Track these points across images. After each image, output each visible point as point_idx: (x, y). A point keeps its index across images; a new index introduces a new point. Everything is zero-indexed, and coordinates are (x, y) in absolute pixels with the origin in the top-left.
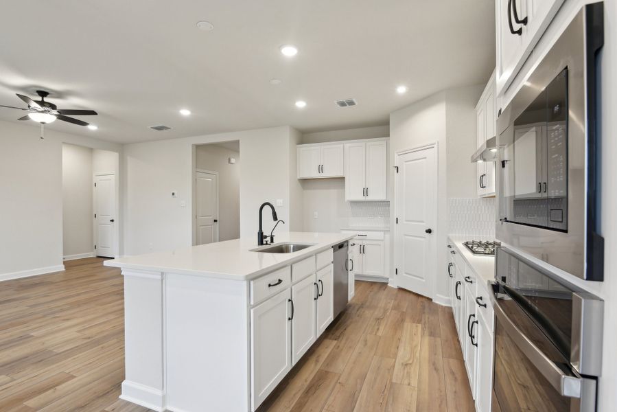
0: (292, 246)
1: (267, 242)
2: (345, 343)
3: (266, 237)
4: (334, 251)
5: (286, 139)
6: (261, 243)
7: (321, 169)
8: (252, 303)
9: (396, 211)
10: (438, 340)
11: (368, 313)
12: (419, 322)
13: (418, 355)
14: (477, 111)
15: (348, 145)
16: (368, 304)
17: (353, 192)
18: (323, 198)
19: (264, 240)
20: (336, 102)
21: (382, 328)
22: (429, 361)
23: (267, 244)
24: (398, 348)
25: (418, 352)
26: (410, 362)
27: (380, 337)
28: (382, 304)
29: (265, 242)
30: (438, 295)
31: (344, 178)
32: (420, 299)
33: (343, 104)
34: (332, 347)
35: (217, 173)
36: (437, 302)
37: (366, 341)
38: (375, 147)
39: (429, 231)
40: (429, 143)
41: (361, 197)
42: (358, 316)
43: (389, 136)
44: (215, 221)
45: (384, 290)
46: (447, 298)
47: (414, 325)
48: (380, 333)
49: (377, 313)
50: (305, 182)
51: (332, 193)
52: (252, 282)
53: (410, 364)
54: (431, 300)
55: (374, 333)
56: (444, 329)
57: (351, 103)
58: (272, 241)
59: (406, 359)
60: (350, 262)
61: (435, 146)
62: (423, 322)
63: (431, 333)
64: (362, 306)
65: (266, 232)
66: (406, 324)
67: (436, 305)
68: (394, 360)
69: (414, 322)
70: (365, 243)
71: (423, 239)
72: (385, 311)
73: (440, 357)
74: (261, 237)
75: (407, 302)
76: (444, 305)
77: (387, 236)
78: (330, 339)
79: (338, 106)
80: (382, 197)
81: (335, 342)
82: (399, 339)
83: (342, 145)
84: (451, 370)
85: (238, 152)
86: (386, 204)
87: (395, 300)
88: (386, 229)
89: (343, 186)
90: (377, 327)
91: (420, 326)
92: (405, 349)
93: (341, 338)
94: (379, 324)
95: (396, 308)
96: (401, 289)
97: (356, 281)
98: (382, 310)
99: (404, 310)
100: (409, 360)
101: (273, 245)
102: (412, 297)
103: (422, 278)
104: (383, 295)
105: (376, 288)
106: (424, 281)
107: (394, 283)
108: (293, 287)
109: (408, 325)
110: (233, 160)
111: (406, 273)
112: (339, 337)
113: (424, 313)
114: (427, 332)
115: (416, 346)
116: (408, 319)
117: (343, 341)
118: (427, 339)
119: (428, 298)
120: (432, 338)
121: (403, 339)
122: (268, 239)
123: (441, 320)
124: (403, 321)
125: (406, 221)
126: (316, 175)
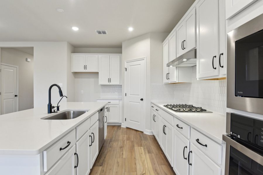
0: (72, 112)
1: (54, 110)
2: (107, 167)
3: (54, 107)
4: (99, 113)
5: (65, 50)
6: (50, 111)
7: (85, 67)
8: (45, 170)
9: (125, 90)
10: (153, 154)
11: (115, 144)
12: (141, 146)
13: (146, 166)
14: (163, 45)
15: (100, 56)
16: (113, 139)
17: (103, 80)
18: (86, 83)
19: (53, 109)
20: (96, 31)
21: (124, 153)
22: (153, 169)
23: (54, 112)
24: (136, 164)
25: (146, 165)
26: (144, 172)
27: (125, 159)
28: (121, 138)
29: (53, 111)
30: (146, 130)
31: (98, 73)
32: (138, 133)
33: (100, 33)
34: (99, 172)
35: (17, 67)
36: (146, 133)
37: (118, 163)
38: (114, 58)
39: (142, 100)
40: (142, 57)
41: (107, 83)
42: (110, 147)
43: (122, 53)
44: (16, 96)
45: (120, 129)
46: (151, 131)
47: (139, 147)
48: (124, 156)
49: (120, 144)
50: (76, 74)
51: (92, 80)
52: (45, 153)
53: (145, 173)
54: (143, 132)
55: (121, 157)
56: (153, 148)
57: (104, 33)
58: (58, 109)
59: (142, 171)
60: (105, 118)
61: (145, 59)
62: (143, 146)
63: (149, 151)
64: (111, 141)
65: (54, 104)
66: (135, 148)
67: (146, 135)
68: (136, 173)
69: (139, 146)
70: (109, 106)
71: (139, 103)
72: (124, 142)
73: (157, 165)
74: (50, 108)
75: (132, 135)
76: (149, 134)
77: (121, 102)
78: (97, 166)
79: (97, 34)
80: (118, 83)
81: (100, 168)
82: (135, 158)
83: (97, 56)
84: (165, 172)
85: (33, 55)
86: (120, 86)
87: (127, 134)
88: (120, 99)
89: (98, 77)
90: (121, 153)
91: (142, 148)
92: (139, 164)
93: (104, 164)
94: (122, 151)
95: (128, 139)
96: (127, 128)
97: (107, 126)
98: (122, 142)
99: (132, 140)
100: (143, 171)
101: (59, 112)
102: (134, 132)
103: (138, 122)
104: (120, 132)
105: (116, 129)
106: (139, 123)
107: (124, 126)
108: (77, 143)
109: (136, 148)
110: (29, 60)
111: (130, 120)
112: (102, 163)
113: (142, 140)
114: (146, 151)
115: (144, 161)
116: (135, 145)
117: (106, 166)
118: (148, 155)
119: (141, 132)
120: (150, 154)
121: (137, 158)
122: (56, 109)
123: (150, 142)
124: (133, 146)
125: (131, 95)
126: (83, 70)
